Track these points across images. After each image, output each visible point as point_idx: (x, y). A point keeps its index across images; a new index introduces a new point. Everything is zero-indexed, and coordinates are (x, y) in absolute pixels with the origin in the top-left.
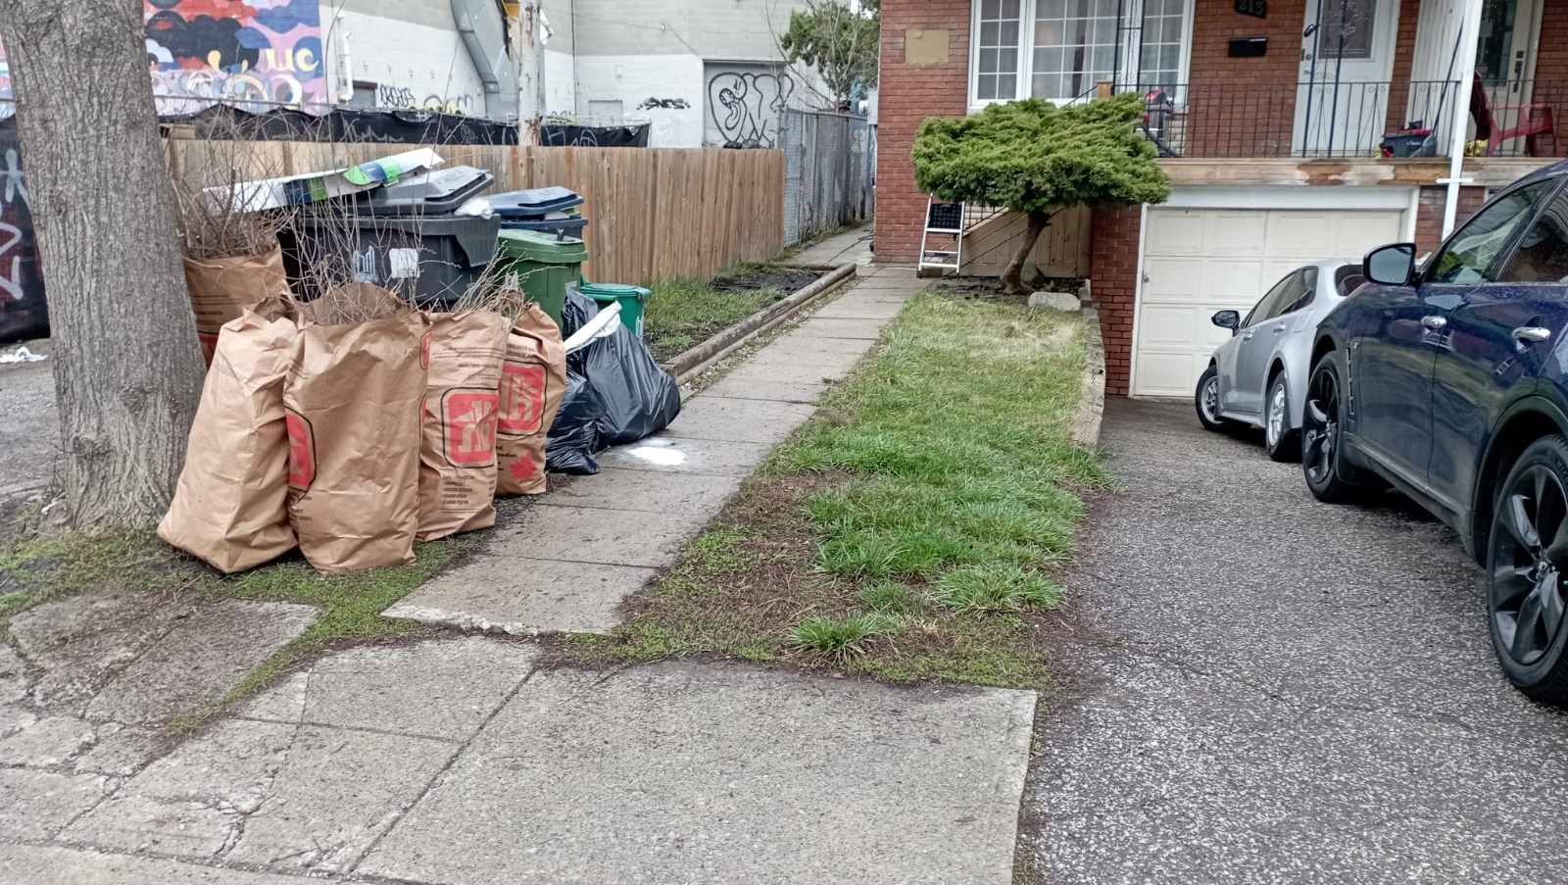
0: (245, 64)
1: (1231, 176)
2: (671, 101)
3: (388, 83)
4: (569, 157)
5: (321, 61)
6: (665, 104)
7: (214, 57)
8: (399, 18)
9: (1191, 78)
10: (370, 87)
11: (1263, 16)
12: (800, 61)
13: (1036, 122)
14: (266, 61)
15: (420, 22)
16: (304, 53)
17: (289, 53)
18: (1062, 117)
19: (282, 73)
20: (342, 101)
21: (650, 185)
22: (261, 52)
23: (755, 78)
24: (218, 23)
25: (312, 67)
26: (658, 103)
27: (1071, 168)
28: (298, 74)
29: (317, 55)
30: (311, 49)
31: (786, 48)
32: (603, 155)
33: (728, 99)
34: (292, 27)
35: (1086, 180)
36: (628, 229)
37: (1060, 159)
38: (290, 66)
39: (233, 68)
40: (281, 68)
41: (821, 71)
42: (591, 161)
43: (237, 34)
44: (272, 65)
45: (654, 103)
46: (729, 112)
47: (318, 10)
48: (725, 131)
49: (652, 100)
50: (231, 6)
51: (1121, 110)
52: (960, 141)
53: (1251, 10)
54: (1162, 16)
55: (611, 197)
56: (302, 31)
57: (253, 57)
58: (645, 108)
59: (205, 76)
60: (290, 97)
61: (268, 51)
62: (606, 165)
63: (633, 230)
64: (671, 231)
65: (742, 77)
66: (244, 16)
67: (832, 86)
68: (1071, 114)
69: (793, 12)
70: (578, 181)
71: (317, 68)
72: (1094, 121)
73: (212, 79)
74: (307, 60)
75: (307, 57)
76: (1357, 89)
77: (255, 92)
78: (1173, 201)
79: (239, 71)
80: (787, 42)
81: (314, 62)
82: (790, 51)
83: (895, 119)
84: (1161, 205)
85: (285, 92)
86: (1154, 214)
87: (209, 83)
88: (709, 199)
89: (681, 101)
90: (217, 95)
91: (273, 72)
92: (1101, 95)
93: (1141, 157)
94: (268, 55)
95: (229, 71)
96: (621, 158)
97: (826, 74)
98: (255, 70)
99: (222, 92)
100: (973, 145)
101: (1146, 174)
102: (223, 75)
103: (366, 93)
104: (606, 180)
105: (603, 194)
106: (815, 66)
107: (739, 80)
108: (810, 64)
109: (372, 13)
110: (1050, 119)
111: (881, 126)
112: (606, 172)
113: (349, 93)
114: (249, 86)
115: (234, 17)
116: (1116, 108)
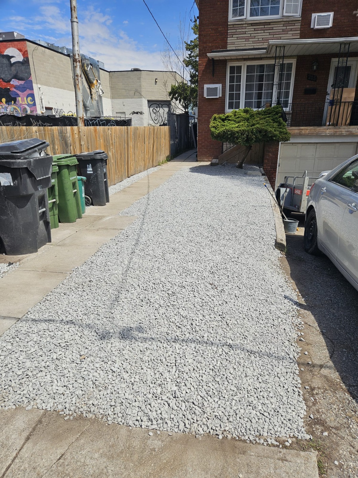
0: (13, 102)
1: (307, 133)
2: (139, 112)
3: (56, 108)
4: (95, 131)
5: (35, 101)
6: (137, 113)
7: (4, 100)
8: (58, 88)
9: (293, 101)
10: (51, 109)
11: (316, 81)
12: (174, 100)
13: (248, 116)
14: (19, 101)
15: (64, 89)
16: (30, 98)
17: (25, 98)
18: (256, 114)
19: (23, 104)
20: (42, 113)
21: (126, 139)
22: (17, 98)
23: (162, 105)
24: (4, 89)
25: (32, 103)
26: (135, 113)
27: (261, 131)
28: (28, 105)
29: (34, 99)
30: (32, 97)
31: (170, 96)
32: (108, 129)
33: (155, 112)
34: (25, 91)
35: (266, 134)
36: (119, 154)
37: (258, 127)
38: (26, 102)
39: (9, 103)
40: (23, 103)
41: (180, 103)
42: (104, 131)
43: (9, 93)
44: (21, 102)
45: (134, 113)
46: (155, 115)
47: (32, 85)
48: (154, 121)
49: (134, 112)
50: (7, 84)
51: (275, 111)
52: (225, 122)
53: (312, 79)
54: (284, 82)
55: (112, 144)
56: (28, 92)
57: (15, 100)
58: (132, 114)
59: (2, 106)
60: (27, 112)
61: (19, 98)
62: (110, 133)
63: (121, 154)
64: (134, 154)
65: (158, 105)
66: (11, 88)
67: (184, 107)
68: (259, 113)
69: (172, 85)
70: (99, 138)
71: (34, 103)
72: (266, 115)
73: (4, 107)
74: (31, 101)
75: (31, 99)
76: (347, 104)
77: (16, 110)
78: (292, 140)
79: (11, 104)
80: (170, 94)
81: (33, 101)
82: (171, 97)
83: (203, 116)
84: (289, 142)
85: (25, 110)
86: (282, 145)
87: (3, 108)
88: (147, 142)
89: (142, 112)
90: (5, 111)
91: (21, 104)
92: (267, 107)
93: (282, 126)
94: (19, 99)
95: (8, 104)
96: (115, 130)
97: (181, 103)
98: (16, 104)
99: (7, 111)
100: (229, 123)
101: (283, 132)
102: (7, 106)
103: (50, 111)
104: (110, 138)
105: (109, 143)
106: (178, 101)
107: (158, 106)
108: (177, 100)
109: (50, 86)
110: (253, 115)
111: (199, 118)
112: (110, 135)
113: (44, 111)
114: (14, 109)
115: (8, 87)
116: (273, 111)
